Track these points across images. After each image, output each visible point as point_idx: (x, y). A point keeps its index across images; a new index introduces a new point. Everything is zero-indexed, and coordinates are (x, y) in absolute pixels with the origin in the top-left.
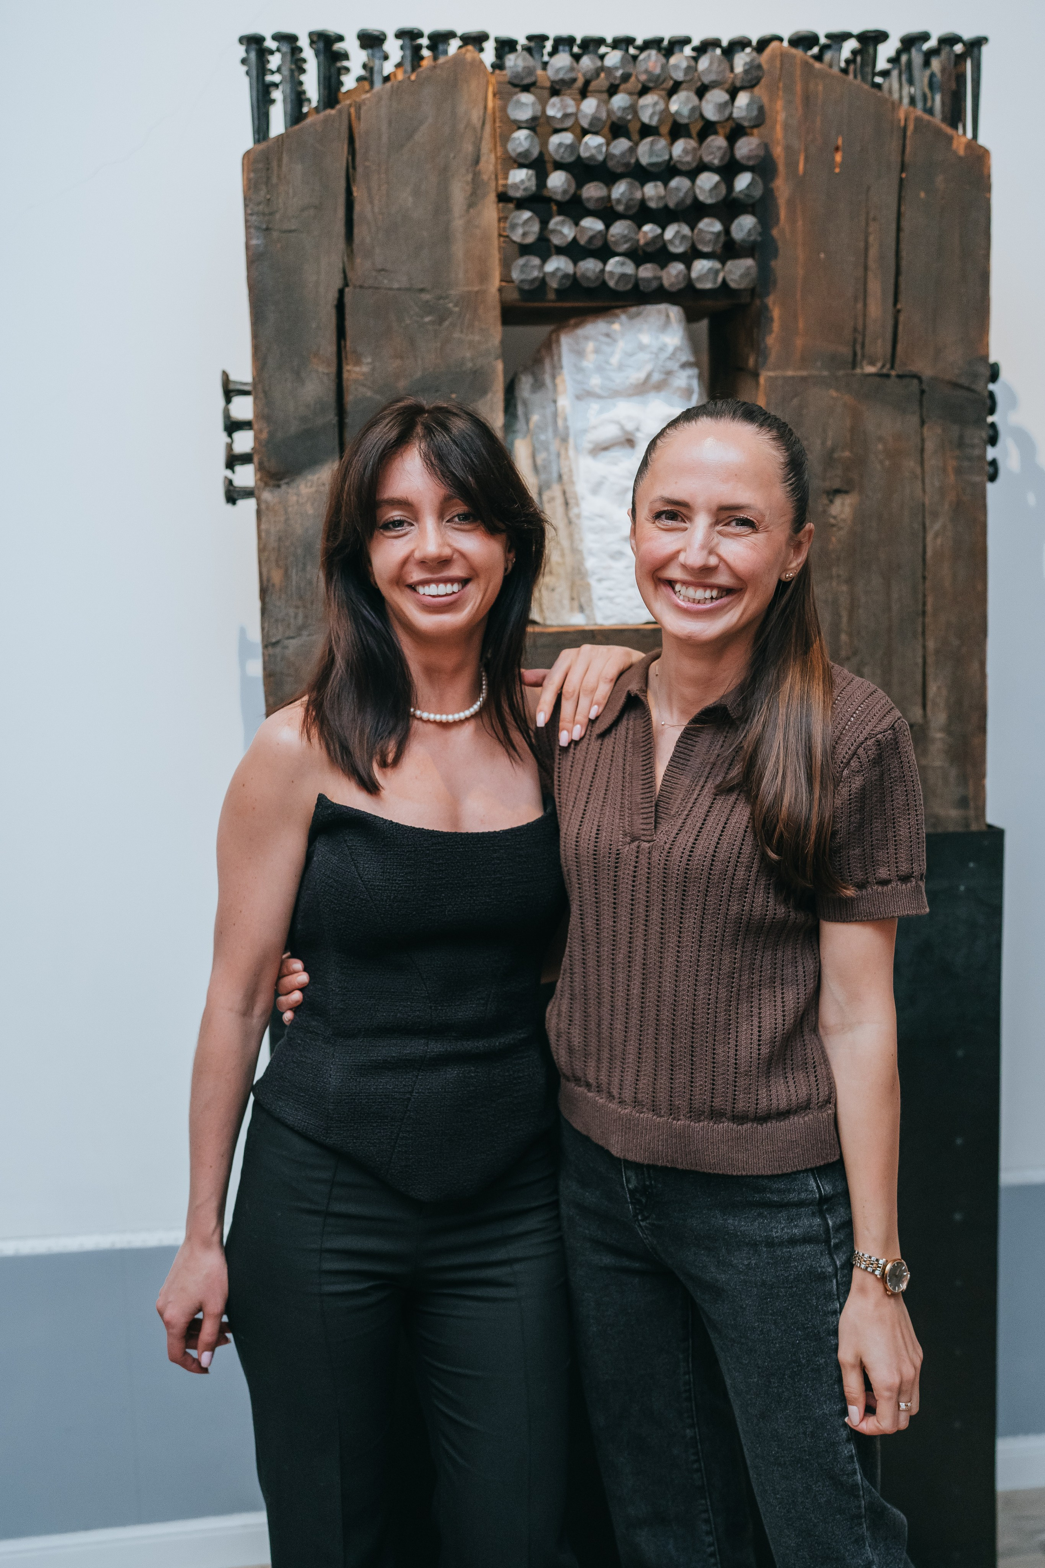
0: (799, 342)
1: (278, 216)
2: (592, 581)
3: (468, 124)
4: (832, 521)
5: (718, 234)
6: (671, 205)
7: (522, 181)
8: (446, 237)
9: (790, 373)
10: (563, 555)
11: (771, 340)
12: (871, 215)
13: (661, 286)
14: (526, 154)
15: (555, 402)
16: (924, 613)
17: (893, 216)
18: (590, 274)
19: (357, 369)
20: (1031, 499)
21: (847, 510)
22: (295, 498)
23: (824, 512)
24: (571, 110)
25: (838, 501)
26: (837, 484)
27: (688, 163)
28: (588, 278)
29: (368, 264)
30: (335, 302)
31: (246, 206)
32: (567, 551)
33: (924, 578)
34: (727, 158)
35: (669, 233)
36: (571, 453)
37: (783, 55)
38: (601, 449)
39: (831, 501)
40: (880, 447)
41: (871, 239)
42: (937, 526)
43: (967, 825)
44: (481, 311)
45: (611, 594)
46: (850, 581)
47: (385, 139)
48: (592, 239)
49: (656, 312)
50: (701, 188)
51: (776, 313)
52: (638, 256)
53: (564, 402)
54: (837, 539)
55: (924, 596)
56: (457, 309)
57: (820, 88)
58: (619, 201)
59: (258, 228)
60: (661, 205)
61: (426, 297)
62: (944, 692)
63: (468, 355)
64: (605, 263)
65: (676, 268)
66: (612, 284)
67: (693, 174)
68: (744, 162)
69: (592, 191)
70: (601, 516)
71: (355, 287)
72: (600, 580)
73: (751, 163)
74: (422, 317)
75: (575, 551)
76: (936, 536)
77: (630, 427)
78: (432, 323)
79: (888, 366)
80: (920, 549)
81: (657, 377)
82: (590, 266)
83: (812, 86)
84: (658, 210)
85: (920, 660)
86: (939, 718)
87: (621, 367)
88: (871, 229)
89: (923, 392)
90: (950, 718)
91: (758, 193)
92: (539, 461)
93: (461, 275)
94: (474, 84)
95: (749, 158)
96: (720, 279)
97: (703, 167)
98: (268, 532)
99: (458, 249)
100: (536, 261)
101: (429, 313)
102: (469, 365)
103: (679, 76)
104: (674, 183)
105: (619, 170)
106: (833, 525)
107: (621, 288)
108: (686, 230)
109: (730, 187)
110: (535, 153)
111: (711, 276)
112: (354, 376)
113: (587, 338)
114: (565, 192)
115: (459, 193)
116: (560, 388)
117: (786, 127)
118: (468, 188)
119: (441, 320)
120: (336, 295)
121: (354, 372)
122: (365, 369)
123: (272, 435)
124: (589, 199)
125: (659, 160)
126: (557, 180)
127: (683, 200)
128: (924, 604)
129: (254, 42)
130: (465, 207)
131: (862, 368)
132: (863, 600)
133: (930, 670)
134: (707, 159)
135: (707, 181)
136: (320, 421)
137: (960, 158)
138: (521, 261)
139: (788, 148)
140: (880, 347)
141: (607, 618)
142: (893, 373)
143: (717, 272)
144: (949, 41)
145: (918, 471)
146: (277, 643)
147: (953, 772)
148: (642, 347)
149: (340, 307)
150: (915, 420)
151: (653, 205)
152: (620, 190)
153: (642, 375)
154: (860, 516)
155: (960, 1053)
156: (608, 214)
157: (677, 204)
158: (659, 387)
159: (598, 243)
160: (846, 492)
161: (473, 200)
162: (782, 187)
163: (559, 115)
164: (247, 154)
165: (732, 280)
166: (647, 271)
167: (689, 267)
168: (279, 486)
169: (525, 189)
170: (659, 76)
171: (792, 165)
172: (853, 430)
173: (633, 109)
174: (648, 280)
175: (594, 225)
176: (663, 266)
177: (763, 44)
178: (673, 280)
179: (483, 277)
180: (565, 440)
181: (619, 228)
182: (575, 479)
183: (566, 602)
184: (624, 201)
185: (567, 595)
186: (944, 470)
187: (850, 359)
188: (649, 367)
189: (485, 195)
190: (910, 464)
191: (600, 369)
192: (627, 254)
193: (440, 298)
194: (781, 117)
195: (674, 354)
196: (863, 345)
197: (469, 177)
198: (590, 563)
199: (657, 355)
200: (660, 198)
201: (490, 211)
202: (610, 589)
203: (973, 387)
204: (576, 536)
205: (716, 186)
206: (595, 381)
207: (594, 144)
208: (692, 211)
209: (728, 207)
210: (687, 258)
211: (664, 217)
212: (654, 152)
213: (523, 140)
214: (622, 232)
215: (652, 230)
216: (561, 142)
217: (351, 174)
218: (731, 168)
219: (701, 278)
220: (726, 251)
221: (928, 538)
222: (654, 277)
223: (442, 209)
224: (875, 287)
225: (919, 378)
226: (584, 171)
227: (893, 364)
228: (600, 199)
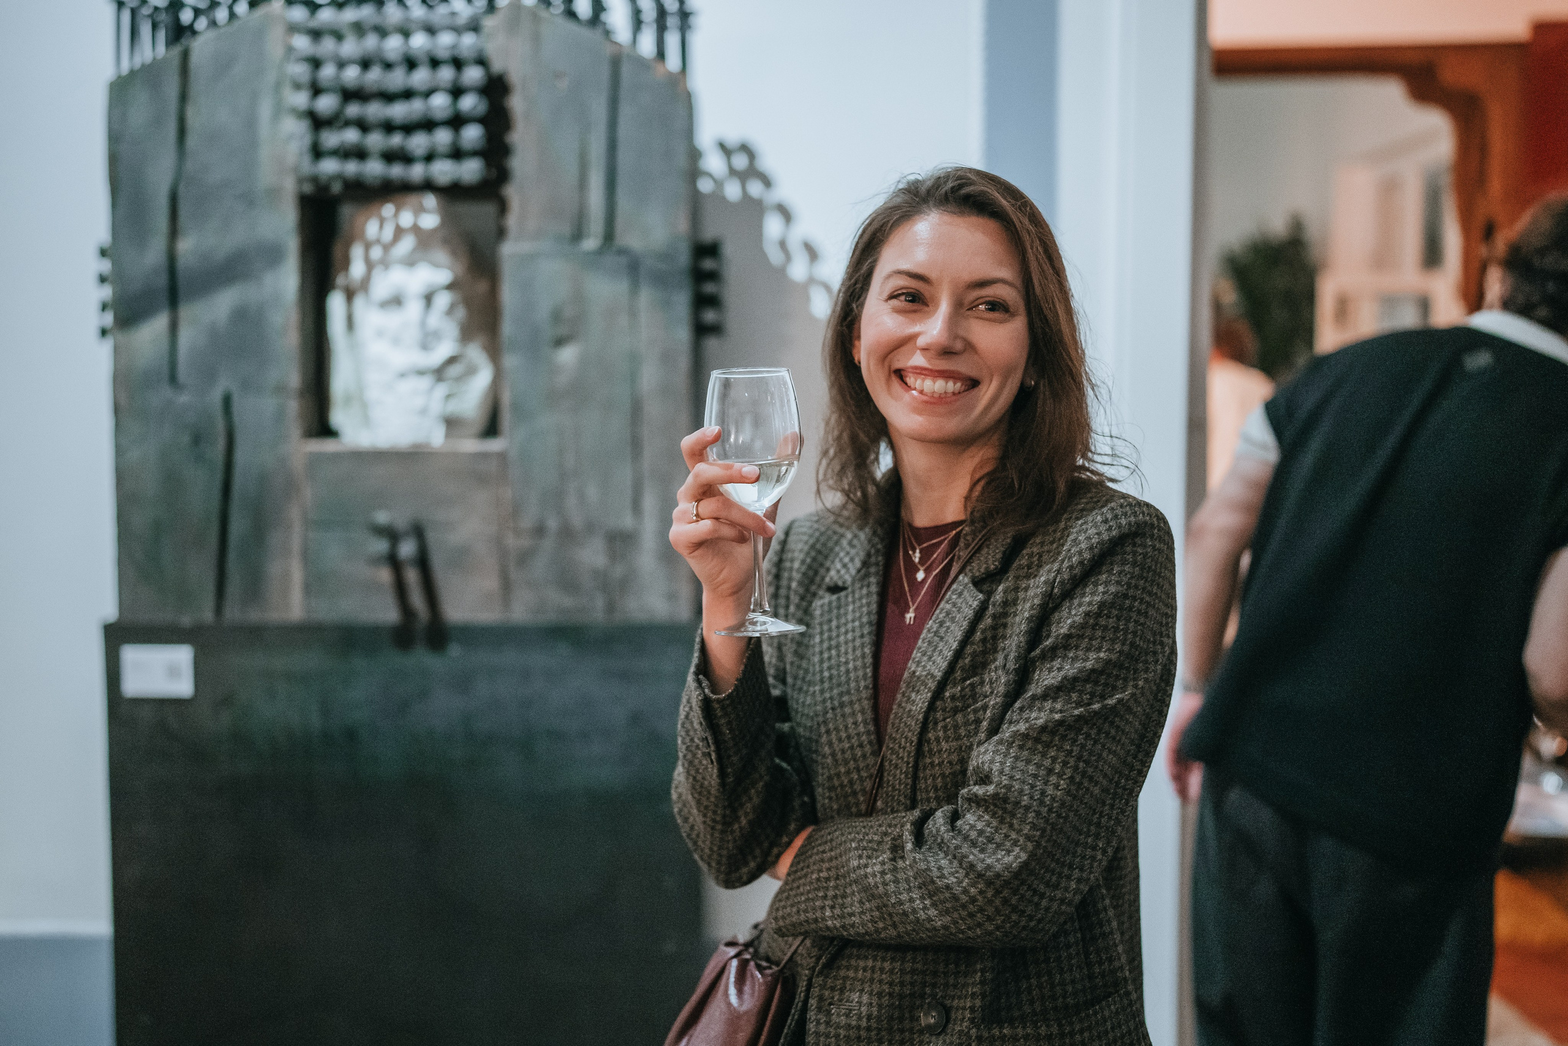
0: (531, 222)
1: (129, 129)
4: (558, 364)
5: (449, 141)
6: (411, 120)
7: (298, 104)
8: (255, 144)
9: (522, 249)
12: (590, 124)
13: (407, 183)
14: (301, 82)
16: (638, 440)
17: (609, 125)
18: (353, 172)
19: (185, 242)
21: (572, 356)
22: (139, 339)
23: (552, 357)
24: (331, 49)
25: (564, 348)
26: (563, 335)
27: (422, 87)
28: (351, 175)
29: (194, 165)
30: (170, 195)
33: (638, 412)
34: (455, 83)
35: (412, 142)
39: (557, 349)
40: (599, 306)
41: (590, 143)
44: (281, 199)
47: (210, 71)
48: (352, 144)
50: (434, 106)
52: (390, 157)
54: (560, 380)
55: (637, 427)
56: (263, 198)
57: (548, 31)
58: (371, 118)
60: (403, 119)
61: (240, 188)
62: (654, 505)
63: (270, 232)
64: (362, 163)
65: (418, 167)
67: (427, 96)
68: (468, 86)
69: (353, 110)
71: (186, 183)
73: (474, 88)
74: (235, 204)
77: (400, 290)
78: (244, 208)
79: (605, 243)
80: (633, 390)
83: (539, 29)
84: (402, 124)
85: (633, 479)
86: (650, 527)
88: (586, 138)
89: (633, 263)
90: (659, 528)
93: (264, 173)
95: (472, 84)
96: (454, 177)
97: (434, 90)
99: (264, 153)
101: (240, 201)
102: (271, 239)
104: (411, 103)
105: (373, 93)
106: (560, 367)
108: (423, 137)
109: (457, 105)
110: (311, 80)
111: (446, 174)
112: (183, 249)
114: (330, 109)
119: (251, 205)
120: (171, 190)
121: (182, 244)
122: (191, 242)
123: (118, 291)
124: (350, 115)
125: (401, 86)
126: (327, 103)
127: (419, 117)
130: (270, 121)
131: (584, 243)
133: (643, 487)
134: (438, 83)
135: (438, 100)
136: (157, 283)
139: (523, 76)
140: (598, 225)
142: (610, 248)
143: (451, 170)
145: (632, 325)
147: (661, 572)
149: (174, 196)
150: (628, 286)
151: (397, 120)
152: (372, 108)
154: (583, 361)
156: (363, 126)
157: (415, 118)
159: (357, 149)
160: (571, 341)
162: (518, 104)
163: (327, 51)
165: (465, 175)
166: (397, 171)
167: (428, 166)
168: (127, 331)
172: (575, 291)
174: (396, 176)
175: (353, 134)
176: (408, 166)
178: (417, 177)
179: (284, 174)
181: (373, 137)
184: (375, 116)
186: (653, 325)
187: (572, 236)
189: (285, 110)
190: (624, 319)
192: (380, 157)
193: (251, 189)
196: (584, 226)
197: (274, 97)
200: (402, 114)
202: (381, 414)
205: (446, 104)
207: (352, 74)
208: (428, 125)
209: (456, 122)
210: (429, 158)
211: (408, 128)
212: (397, 79)
213: (300, 70)
214: (375, 140)
215: (396, 140)
216: (328, 72)
217: (183, 97)
218: (457, 92)
219: (441, 174)
220: (456, 154)
221: (641, 380)
222: (401, 176)
223: (252, 123)
224: (594, 180)
225: (631, 253)
226: (345, 94)
227: (610, 241)
228: (359, 115)
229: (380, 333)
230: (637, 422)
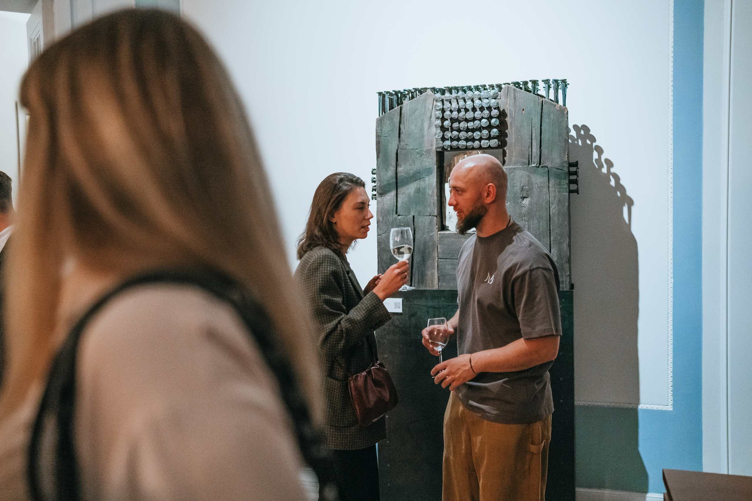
0: (513, 159)
1: (383, 133)
3: (429, 109)
4: (523, 205)
5: (487, 134)
6: (475, 128)
7: (438, 124)
8: (423, 136)
9: (511, 167)
11: (506, 159)
12: (533, 125)
13: (473, 147)
16: (550, 230)
17: (540, 126)
18: (454, 145)
19: (401, 168)
20: (619, 194)
21: (527, 202)
22: (385, 200)
23: (521, 203)
24: (450, 106)
25: (525, 200)
26: (525, 196)
27: (479, 117)
28: (454, 146)
29: (403, 143)
30: (396, 153)
31: (376, 131)
33: (550, 220)
34: (489, 116)
35: (475, 134)
37: (508, 88)
39: (523, 200)
40: (536, 185)
41: (533, 132)
42: (553, 206)
43: (563, 289)
44: (431, 154)
46: (528, 221)
47: (408, 114)
48: (455, 136)
50: (482, 123)
51: (507, 151)
52: (467, 140)
54: (524, 210)
55: (550, 225)
56: (425, 153)
57: (519, 95)
58: (461, 127)
60: (472, 127)
61: (418, 151)
62: (556, 251)
63: (428, 164)
64: (458, 142)
65: (477, 143)
66: (460, 147)
67: (480, 120)
68: (493, 116)
69: (456, 125)
71: (400, 149)
73: (495, 116)
74: (417, 155)
76: (553, 209)
78: (419, 157)
79: (538, 164)
80: (549, 213)
82: (455, 143)
83: (516, 94)
84: (472, 129)
85: (549, 243)
88: (533, 129)
89: (549, 171)
90: (557, 258)
91: (497, 123)
93: (426, 145)
94: (430, 100)
95: (495, 115)
96: (488, 145)
97: (482, 118)
98: (379, 208)
99: (426, 139)
100: (442, 142)
101: (418, 155)
102: (428, 167)
103: (476, 97)
104: (475, 122)
105: (462, 120)
106: (523, 206)
107: (463, 148)
108: (479, 133)
109: (490, 122)
110: (441, 117)
111: (486, 144)
112: (400, 170)
114: (448, 126)
115: (426, 125)
117: (509, 104)
118: (429, 124)
119: (421, 156)
120: (396, 151)
121: (400, 169)
122: (402, 168)
123: (380, 184)
124: (454, 127)
125: (471, 117)
126: (447, 123)
127: (478, 126)
128: (550, 228)
129: (380, 94)
130: (427, 129)
131: (531, 165)
132: (532, 226)
133: (552, 246)
134: (484, 116)
135: (484, 121)
136: (392, 181)
137: (558, 109)
138: (439, 142)
139: (510, 110)
140: (536, 159)
142: (540, 166)
143: (488, 143)
144: (556, 80)
145: (547, 192)
146: (381, 234)
149: (397, 154)
150: (546, 178)
151: (470, 128)
152: (462, 124)
154: (531, 204)
156: (459, 130)
157: (476, 127)
159: (457, 137)
160: (527, 198)
162: (509, 120)
163: (446, 107)
164: (377, 120)
165: (492, 145)
166: (470, 144)
167: (480, 142)
168: (382, 197)
170: (471, 97)
171: (511, 114)
172: (528, 181)
173: (465, 105)
174: (470, 146)
175: (455, 133)
176: (473, 142)
178: (476, 145)
179: (432, 145)
184: (463, 127)
186: (555, 191)
187: (528, 163)
189: (433, 126)
190: (546, 190)
192: (464, 140)
193: (421, 151)
196: (531, 159)
197: (429, 121)
203: (563, 169)
205: (486, 122)
207: (455, 114)
208: (480, 129)
209: (490, 127)
210: (480, 139)
211: (473, 130)
212: (470, 115)
213: (438, 114)
214: (463, 134)
215: (470, 134)
216: (447, 114)
217: (400, 123)
218: (490, 118)
219: (484, 144)
220: (489, 138)
221: (551, 210)
222: (471, 145)
223: (422, 129)
224: (534, 143)
225: (547, 167)
226: (453, 120)
227: (540, 164)
228: (458, 127)
230: (550, 224)
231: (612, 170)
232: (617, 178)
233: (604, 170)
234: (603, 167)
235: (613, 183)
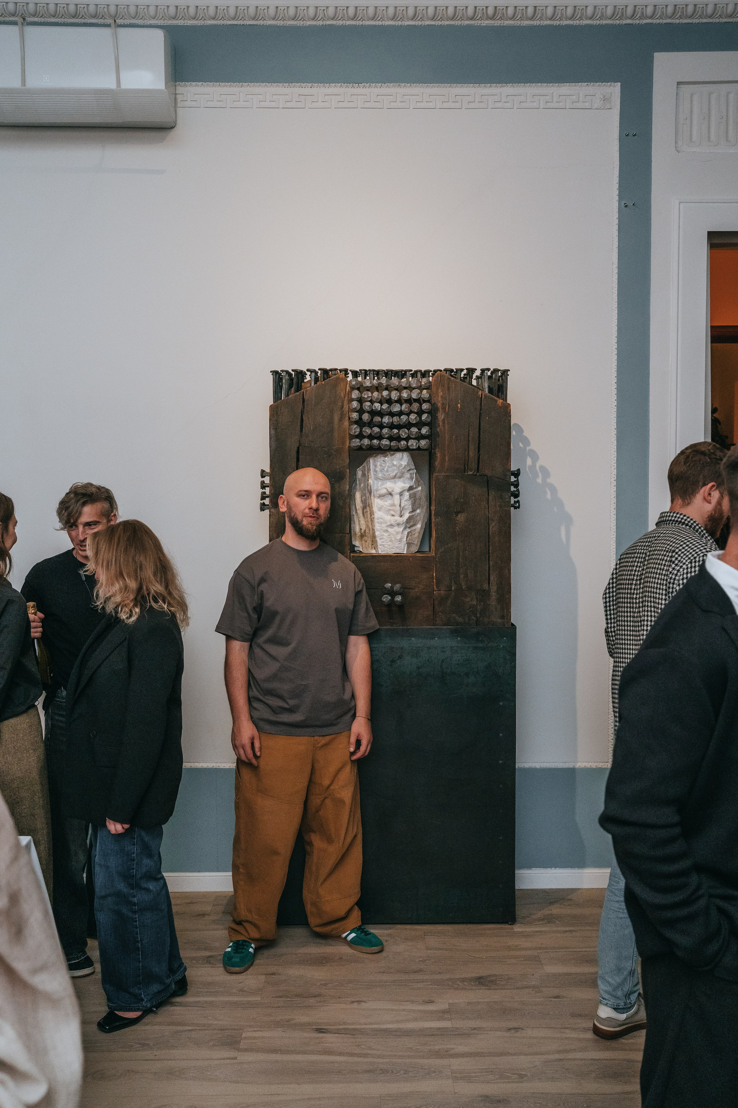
0: (446, 464)
1: (280, 425)
2: (378, 539)
3: (340, 396)
5: (417, 432)
6: (401, 424)
7: (355, 416)
8: (332, 431)
9: (443, 474)
10: (370, 530)
11: (436, 464)
12: (470, 424)
14: (355, 408)
15: (368, 480)
16: (489, 552)
17: (478, 426)
20: (555, 509)
21: (462, 518)
23: (454, 519)
24: (370, 395)
25: (459, 515)
26: (459, 510)
27: (407, 411)
28: (374, 445)
29: (307, 439)
30: (296, 451)
31: (270, 422)
32: (371, 529)
33: (489, 541)
34: (419, 410)
35: (401, 432)
36: (372, 497)
37: (441, 376)
38: (381, 496)
39: (457, 515)
40: (473, 498)
41: (470, 432)
42: (493, 524)
43: (504, 623)
44: (342, 454)
45: (384, 544)
46: (463, 542)
47: (314, 402)
48: (376, 434)
49: (398, 455)
50: (411, 418)
51: (438, 455)
53: (370, 481)
54: (458, 528)
55: (489, 547)
56: (335, 453)
57: (453, 385)
58: (385, 422)
59: (273, 429)
60: (398, 423)
61: (325, 449)
62: (496, 579)
63: (338, 467)
64: (380, 441)
65: (403, 443)
66: (382, 447)
67: (408, 415)
68: (425, 411)
69: (377, 419)
70: (381, 518)
71: (302, 446)
72: (381, 539)
73: (428, 410)
74: (323, 455)
75: (373, 529)
76: (493, 528)
77: (390, 490)
78: (327, 458)
79: (476, 472)
80: (488, 532)
81: (399, 474)
82: (375, 441)
83: (450, 385)
84: (398, 425)
85: (488, 569)
86: (494, 588)
87: (387, 471)
88: (470, 429)
89: (488, 480)
90: (497, 588)
91: (429, 420)
92: (363, 499)
93: (337, 443)
94: (342, 385)
95: (426, 409)
96: (417, 446)
97: (411, 412)
98: (272, 521)
99: (336, 434)
100: (358, 440)
101: (326, 454)
102: (338, 471)
103: (404, 385)
104: (403, 417)
105: (385, 413)
106: (457, 523)
108: (406, 430)
109: (421, 418)
110: (358, 408)
111: (415, 445)
113: (377, 461)
114: (367, 419)
115: (336, 418)
116: (370, 477)
117: (442, 397)
118: (340, 416)
119: (330, 457)
120: (297, 449)
123: (275, 491)
124: (375, 422)
125: (398, 410)
126: (366, 417)
127: (405, 423)
128: (489, 550)
129: (275, 373)
130: (338, 422)
131: (467, 472)
132: (467, 548)
134: (413, 410)
135: (413, 417)
137: (500, 407)
138: (354, 440)
139: (443, 404)
140: (473, 465)
141: (382, 551)
142: (478, 474)
143: (417, 443)
144: (496, 371)
145: (487, 506)
147: (499, 607)
148: (394, 465)
149: (298, 452)
150: (486, 489)
151: (395, 424)
152: (386, 420)
153: (394, 474)
154: (466, 520)
155: (501, 703)
156: (381, 426)
157: (403, 424)
158: (400, 478)
159: (378, 435)
160: (463, 512)
161: (341, 420)
162: (441, 416)
163: (366, 397)
164: (271, 406)
165: (422, 446)
166: (393, 443)
167: (407, 442)
169: (356, 419)
170: (398, 385)
171: (444, 409)
172: (464, 492)
173: (389, 395)
175: (376, 430)
176: (399, 442)
177: (435, 371)
179: (344, 443)
180: (370, 493)
181: (385, 431)
182: (373, 506)
183: (370, 545)
184: (387, 422)
185: (370, 543)
186: (495, 506)
187: (463, 470)
188: (396, 472)
189: (344, 420)
190: (484, 503)
191: (381, 471)
192: (387, 438)
193: (330, 450)
194: (441, 394)
195: (405, 467)
196: (468, 466)
197: (340, 413)
198: (377, 533)
199: (399, 468)
200: (398, 421)
201: (346, 423)
202: (383, 542)
203: (505, 479)
204: (373, 524)
205: (415, 418)
206: (380, 475)
207: (377, 406)
208: (408, 425)
209: (420, 425)
210: (407, 439)
211: (399, 427)
212: (396, 408)
213: (355, 404)
215: (396, 431)
216: (367, 405)
217: (303, 412)
218: (420, 413)
219: (412, 445)
220: (420, 437)
221: (490, 528)
222: (396, 445)
223: (331, 422)
224: (472, 447)
225: (487, 476)
226: (373, 413)
227: (478, 471)
228: (379, 422)
229: (380, 509)
230: (489, 545)
231: (549, 480)
232: (554, 490)
233: (539, 480)
234: (538, 476)
235: (549, 496)
